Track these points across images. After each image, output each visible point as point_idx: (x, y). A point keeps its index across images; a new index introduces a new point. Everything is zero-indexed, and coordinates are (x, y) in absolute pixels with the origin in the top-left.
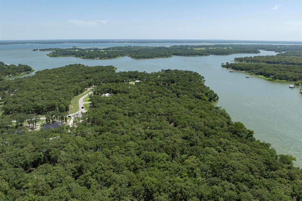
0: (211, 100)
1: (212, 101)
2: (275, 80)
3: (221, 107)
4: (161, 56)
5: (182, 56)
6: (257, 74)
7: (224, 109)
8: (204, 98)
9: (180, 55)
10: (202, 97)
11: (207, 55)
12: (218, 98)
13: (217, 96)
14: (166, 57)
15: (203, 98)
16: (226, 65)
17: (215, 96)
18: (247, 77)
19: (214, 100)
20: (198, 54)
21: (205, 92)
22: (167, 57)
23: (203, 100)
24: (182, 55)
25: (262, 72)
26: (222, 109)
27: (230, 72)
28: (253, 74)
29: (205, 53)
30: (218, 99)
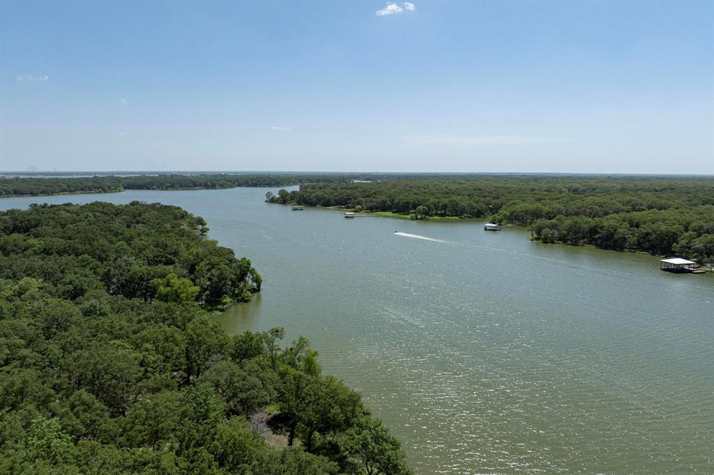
0: (220, 296)
1: (227, 300)
2: (431, 218)
3: (276, 332)
4: (82, 190)
5: (154, 189)
6: (372, 209)
7: (302, 343)
8: (168, 285)
9: (149, 189)
10: (155, 281)
11: (225, 188)
12: (257, 280)
13: (253, 272)
14: (99, 192)
15: (162, 289)
16: (278, 196)
17: (242, 277)
18: (347, 217)
19: (235, 296)
20: (200, 186)
21: (185, 254)
22: (105, 192)
23: (165, 298)
24: (154, 186)
25: (386, 202)
26: (283, 345)
27: (294, 210)
28: (361, 210)
29: (220, 183)
30: (256, 290)
